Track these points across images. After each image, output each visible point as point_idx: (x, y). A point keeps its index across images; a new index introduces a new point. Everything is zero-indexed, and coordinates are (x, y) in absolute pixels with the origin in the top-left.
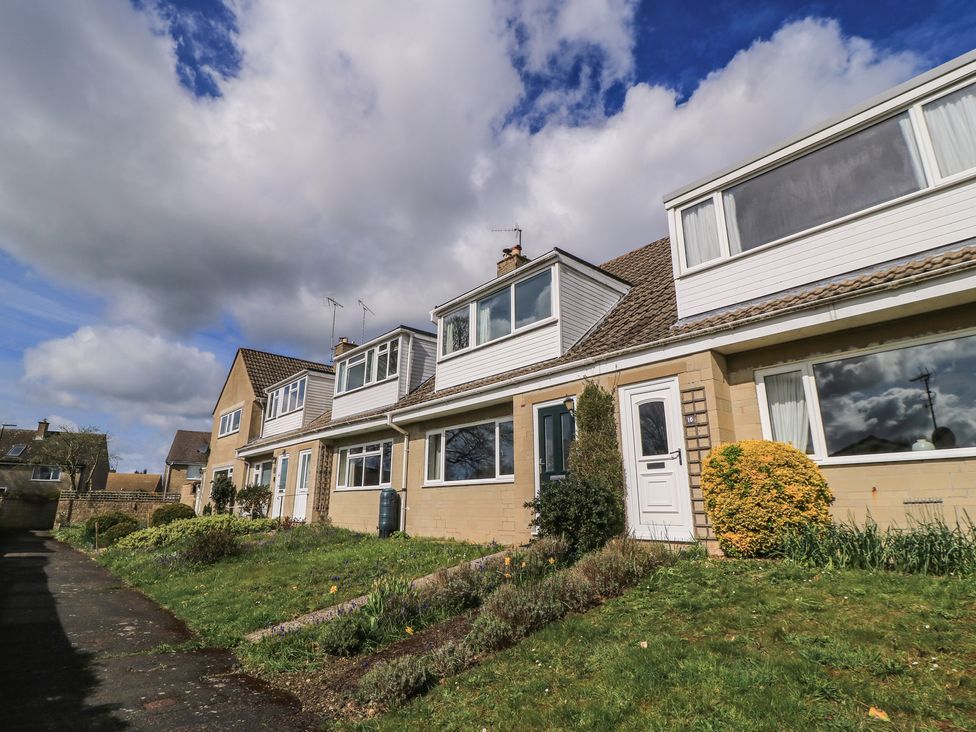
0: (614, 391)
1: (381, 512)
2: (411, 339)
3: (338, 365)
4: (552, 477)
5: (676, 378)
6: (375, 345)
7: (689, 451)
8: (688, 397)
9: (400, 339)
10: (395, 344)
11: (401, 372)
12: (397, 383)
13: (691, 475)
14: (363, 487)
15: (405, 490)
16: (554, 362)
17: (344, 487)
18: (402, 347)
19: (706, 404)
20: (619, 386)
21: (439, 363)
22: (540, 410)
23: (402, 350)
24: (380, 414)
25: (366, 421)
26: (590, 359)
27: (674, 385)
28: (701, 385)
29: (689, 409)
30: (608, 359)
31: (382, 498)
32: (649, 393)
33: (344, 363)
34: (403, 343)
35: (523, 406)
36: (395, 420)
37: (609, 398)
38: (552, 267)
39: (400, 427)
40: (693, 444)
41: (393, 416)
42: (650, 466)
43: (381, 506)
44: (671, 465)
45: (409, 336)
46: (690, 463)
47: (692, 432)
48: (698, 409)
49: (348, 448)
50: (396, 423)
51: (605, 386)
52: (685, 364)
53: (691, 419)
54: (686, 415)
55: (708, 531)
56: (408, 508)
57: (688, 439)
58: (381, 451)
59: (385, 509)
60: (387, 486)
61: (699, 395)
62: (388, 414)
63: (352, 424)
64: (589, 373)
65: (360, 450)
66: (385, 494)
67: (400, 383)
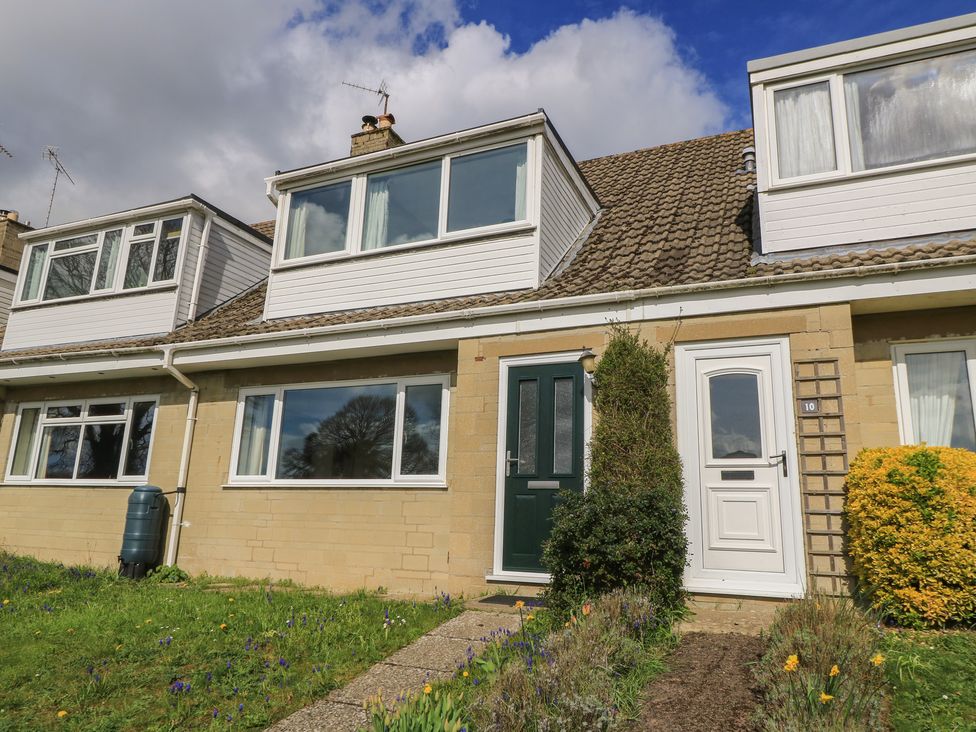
0: (668, 350)
1: (129, 528)
2: (208, 225)
3: (28, 250)
4: (532, 484)
5: (785, 341)
6: (126, 222)
7: (804, 455)
8: (807, 371)
9: (187, 220)
10: (172, 226)
11: (183, 279)
12: (173, 296)
13: (807, 494)
14: (74, 481)
15: (183, 490)
16: (525, 294)
17: (29, 479)
18: (190, 233)
19: (838, 386)
20: (677, 343)
21: (276, 271)
22: (511, 369)
23: (190, 240)
24: (149, 346)
25: (109, 356)
26: (630, 293)
27: (781, 349)
28: (832, 355)
29: (808, 390)
30: (660, 297)
31: (133, 503)
32: (732, 359)
33: (43, 249)
34: (191, 227)
35: (479, 359)
36: (180, 360)
37: (659, 361)
38: (530, 142)
39: (187, 374)
40: (813, 446)
41: (176, 353)
42: (726, 476)
43: (130, 518)
44: (766, 477)
45: (204, 217)
46: (805, 475)
47: (811, 427)
48: (824, 392)
49: (44, 406)
50: (178, 367)
51: (651, 340)
52: (803, 320)
53: (811, 406)
54: (801, 400)
55: (834, 583)
56: (186, 524)
57: (803, 437)
58: (127, 417)
59: (138, 524)
60: (140, 481)
61: (826, 370)
62: (167, 349)
63: (69, 359)
64: (621, 315)
65: (75, 412)
66: (142, 496)
67: (180, 299)
